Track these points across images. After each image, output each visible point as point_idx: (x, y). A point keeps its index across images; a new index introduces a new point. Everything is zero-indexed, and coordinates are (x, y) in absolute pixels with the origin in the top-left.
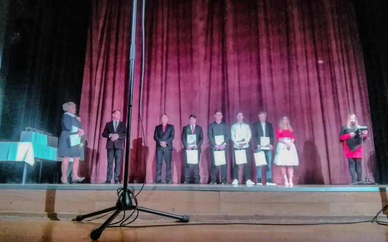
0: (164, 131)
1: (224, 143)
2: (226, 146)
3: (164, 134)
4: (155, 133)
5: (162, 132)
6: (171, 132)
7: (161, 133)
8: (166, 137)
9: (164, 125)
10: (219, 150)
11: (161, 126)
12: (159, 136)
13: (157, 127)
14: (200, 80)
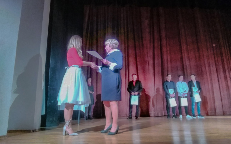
0: (134, 85)
1: (174, 93)
2: (175, 95)
9: (134, 81)
10: (172, 98)
14: (148, 54)
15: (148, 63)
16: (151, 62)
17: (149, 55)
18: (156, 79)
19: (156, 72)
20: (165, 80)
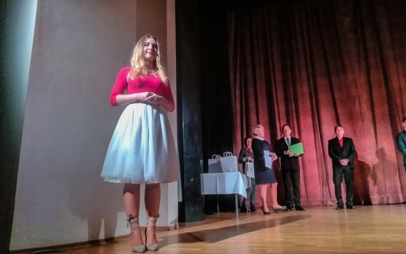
0: (342, 146)
3: (342, 149)
5: (340, 146)
6: (351, 147)
8: (345, 153)
11: (336, 139)
12: (336, 153)
14: (356, 83)
15: (357, 100)
16: (365, 97)
17: (358, 85)
18: (378, 131)
19: (378, 118)
20: (400, 131)
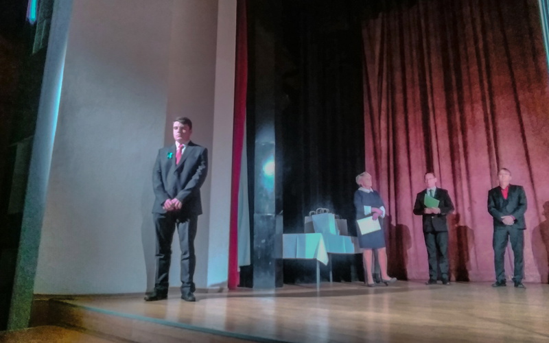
4: (489, 202)
5: (503, 199)
6: (520, 198)
7: (501, 201)
9: (504, 186)
12: (497, 207)
13: (491, 193)
